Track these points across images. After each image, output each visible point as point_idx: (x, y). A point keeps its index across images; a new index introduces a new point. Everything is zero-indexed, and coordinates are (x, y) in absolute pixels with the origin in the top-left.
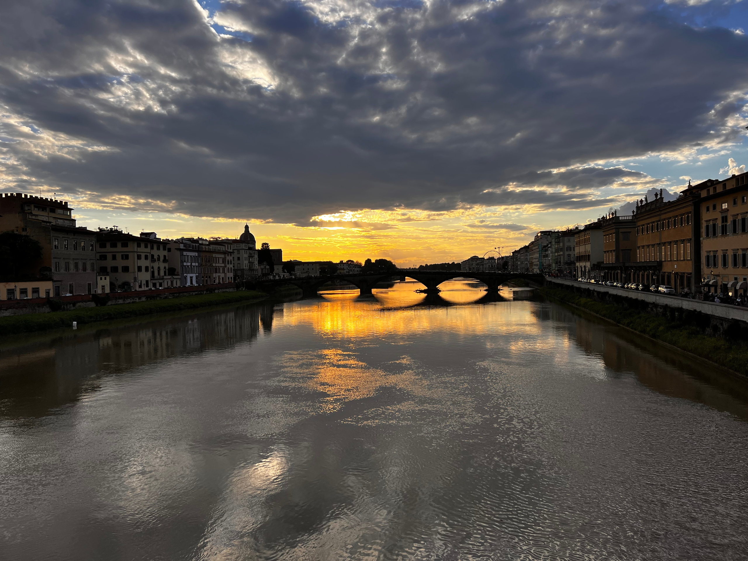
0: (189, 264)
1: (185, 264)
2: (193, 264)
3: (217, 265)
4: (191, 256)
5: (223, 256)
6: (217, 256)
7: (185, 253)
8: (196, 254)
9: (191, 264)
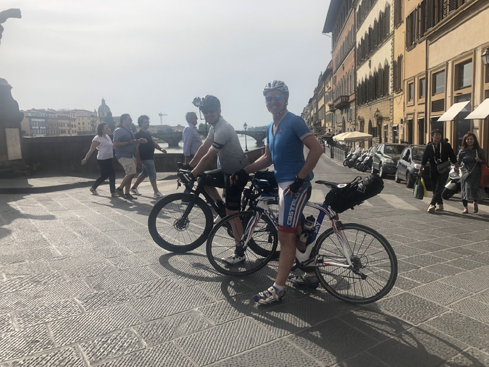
0: (38, 128)
1: (33, 127)
2: (41, 128)
3: (63, 128)
4: (39, 122)
5: (68, 122)
6: (63, 121)
7: (33, 120)
8: (44, 120)
9: (39, 128)
